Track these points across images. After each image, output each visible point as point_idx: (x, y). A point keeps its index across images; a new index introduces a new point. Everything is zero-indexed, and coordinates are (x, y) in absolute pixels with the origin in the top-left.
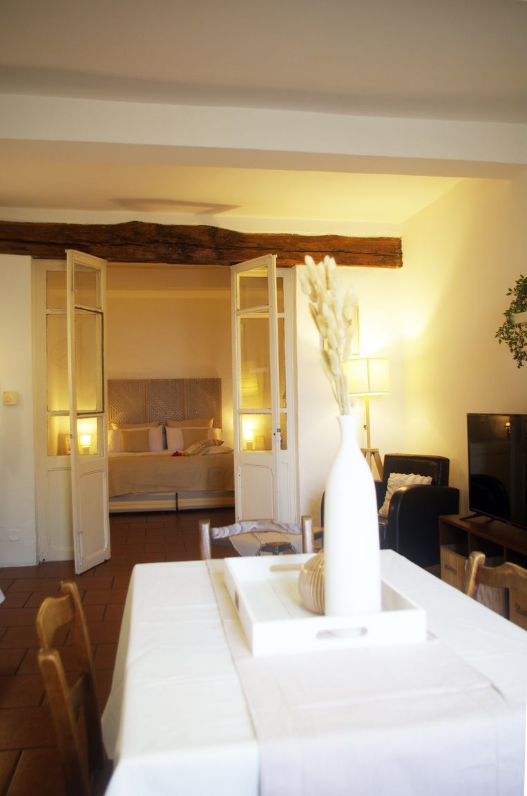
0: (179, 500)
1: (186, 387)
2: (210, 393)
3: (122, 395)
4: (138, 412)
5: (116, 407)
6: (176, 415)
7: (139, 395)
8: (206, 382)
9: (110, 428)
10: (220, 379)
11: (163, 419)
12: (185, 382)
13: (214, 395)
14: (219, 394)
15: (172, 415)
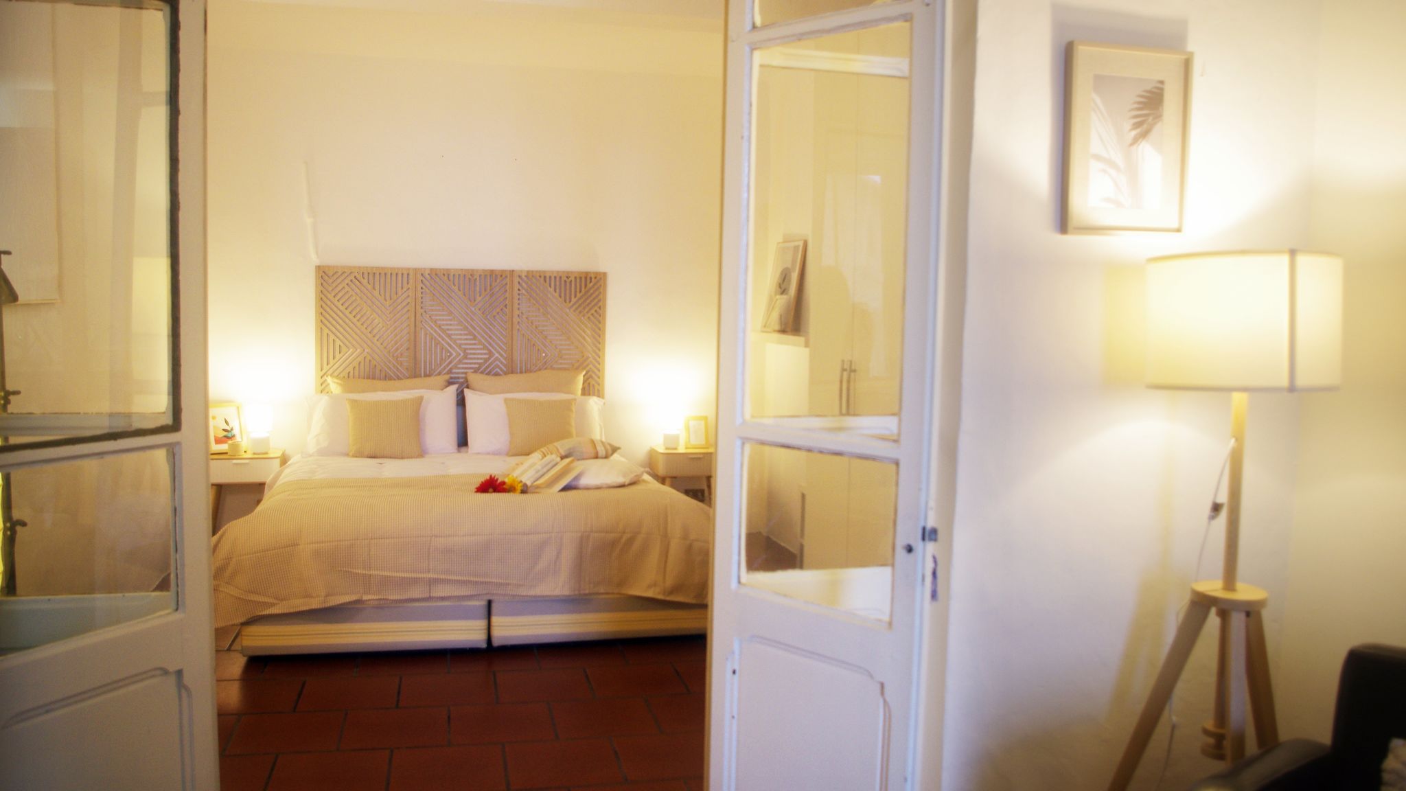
1: (519, 290)
2: (577, 309)
3: (354, 305)
4: (397, 349)
5: (338, 334)
6: (492, 359)
7: (399, 308)
8: (568, 281)
9: (323, 388)
10: (605, 274)
11: (459, 368)
12: (516, 280)
13: (587, 312)
14: (601, 312)
15: (481, 359)
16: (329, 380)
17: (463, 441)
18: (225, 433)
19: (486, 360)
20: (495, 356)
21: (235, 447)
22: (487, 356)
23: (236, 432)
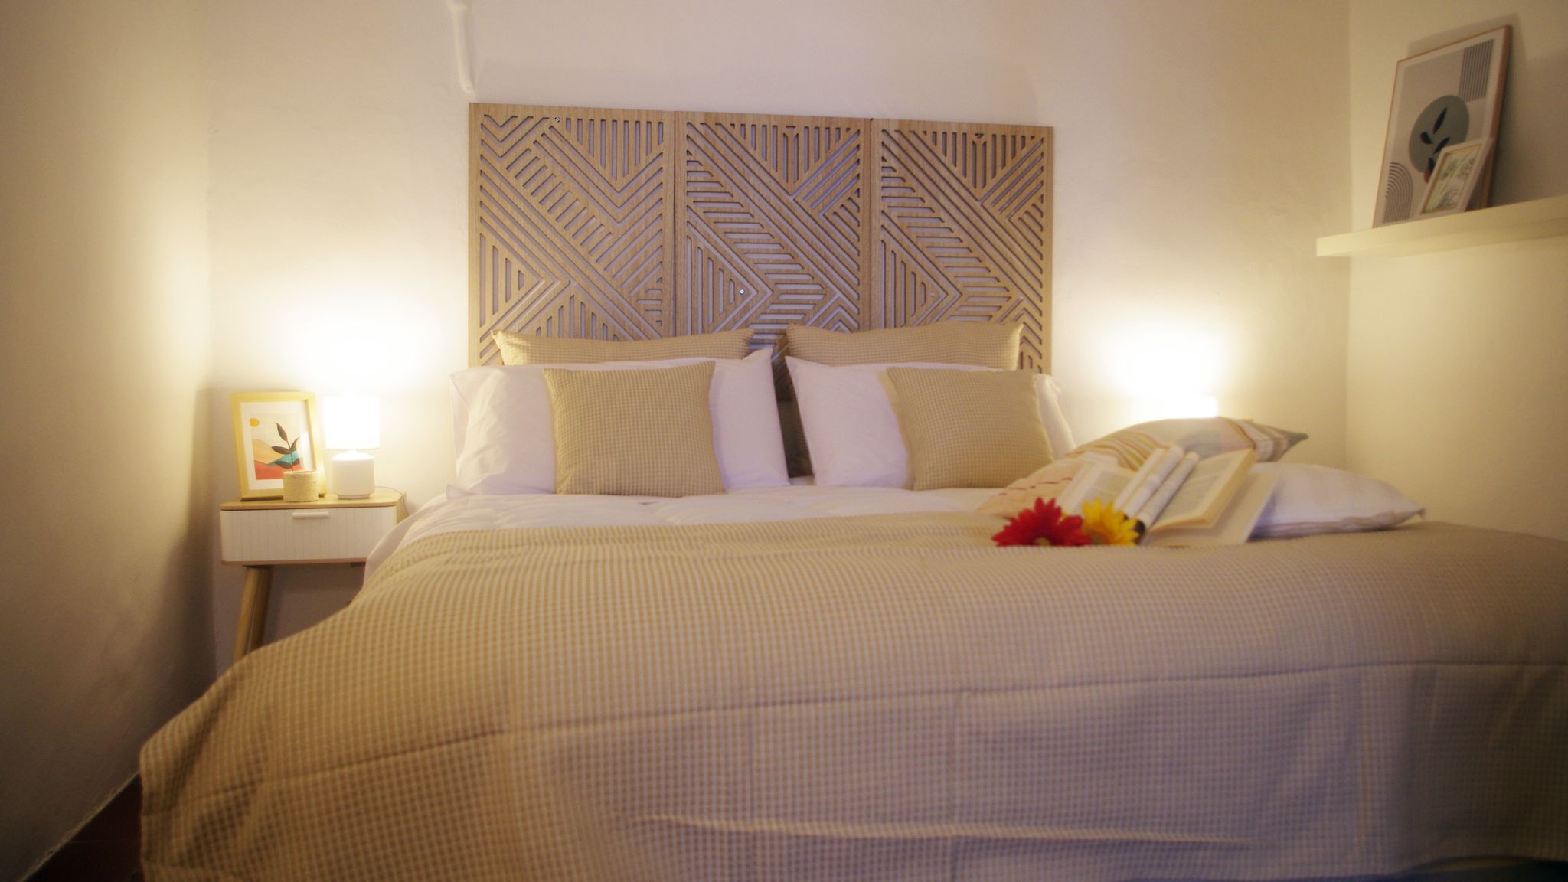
1: (883, 159)
2: (997, 202)
3: (549, 187)
4: (638, 282)
5: (516, 247)
6: (830, 302)
7: (642, 194)
8: (980, 143)
9: (485, 353)
10: (1050, 131)
12: (879, 138)
13: (1018, 208)
14: (1043, 207)
15: (807, 303)
16: (500, 339)
18: (278, 456)
19: (818, 303)
20: (836, 297)
21: (301, 483)
22: (819, 297)
23: (302, 452)
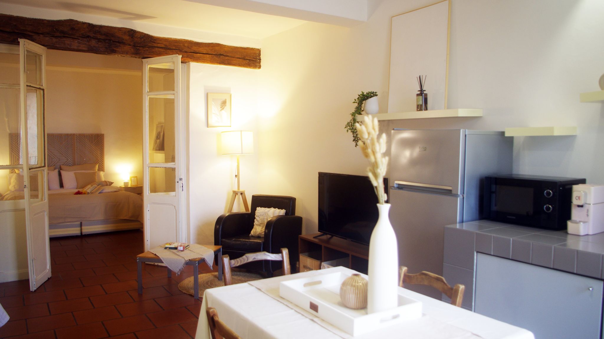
0: (83, 227)
1: (76, 140)
2: (95, 145)
6: (68, 161)
8: (92, 137)
9: (12, 172)
10: (103, 134)
11: (57, 164)
12: (76, 137)
13: (98, 146)
14: (102, 146)
17: (62, 185)
19: (66, 161)
